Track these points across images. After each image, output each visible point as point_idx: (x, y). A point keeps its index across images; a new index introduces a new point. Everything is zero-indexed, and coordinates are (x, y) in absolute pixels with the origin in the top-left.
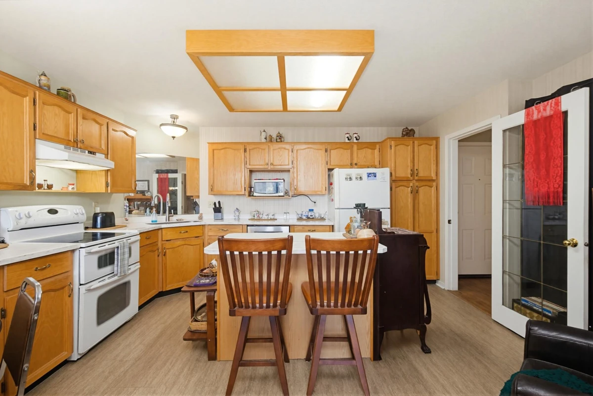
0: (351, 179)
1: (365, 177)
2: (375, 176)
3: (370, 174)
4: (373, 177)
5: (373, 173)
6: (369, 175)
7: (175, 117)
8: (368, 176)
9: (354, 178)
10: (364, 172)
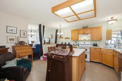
7: (112, 18)
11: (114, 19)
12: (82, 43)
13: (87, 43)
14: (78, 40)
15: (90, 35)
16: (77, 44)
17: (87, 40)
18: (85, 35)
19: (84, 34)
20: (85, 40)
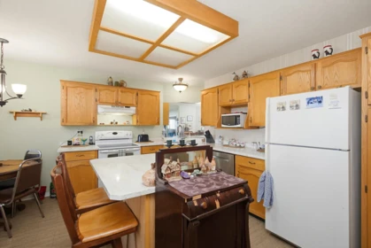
0: (283, 108)
1: (303, 103)
2: (320, 102)
3: (311, 99)
4: (317, 104)
5: (317, 98)
6: (310, 101)
7: (181, 80)
8: (308, 103)
9: (287, 107)
10: (302, 98)
11: (183, 82)
12: (108, 134)
13: (122, 133)
14: (93, 124)
15: (133, 110)
16: (84, 141)
17: (122, 124)
18: (120, 109)
19: (117, 104)
20: (114, 124)
